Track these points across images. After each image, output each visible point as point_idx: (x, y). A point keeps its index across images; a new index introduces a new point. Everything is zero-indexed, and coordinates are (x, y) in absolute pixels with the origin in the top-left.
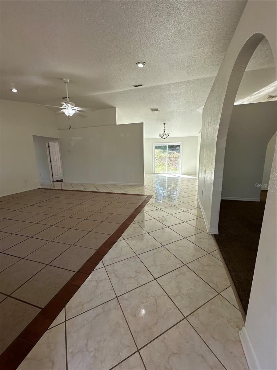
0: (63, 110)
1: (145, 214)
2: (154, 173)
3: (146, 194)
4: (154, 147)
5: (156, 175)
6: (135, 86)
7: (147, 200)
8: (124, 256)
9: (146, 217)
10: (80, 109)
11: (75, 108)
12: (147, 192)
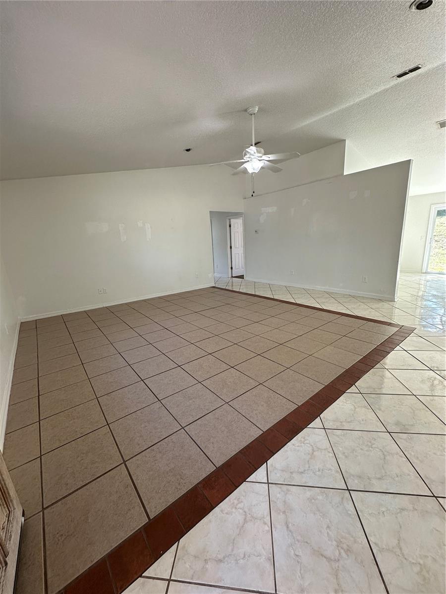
0: (245, 165)
1: (387, 374)
2: (424, 271)
3: (395, 321)
4: (434, 213)
5: (429, 277)
6: (400, 76)
7: (398, 338)
8: (314, 473)
9: (389, 384)
10: (271, 157)
11: (265, 157)
12: (399, 318)
